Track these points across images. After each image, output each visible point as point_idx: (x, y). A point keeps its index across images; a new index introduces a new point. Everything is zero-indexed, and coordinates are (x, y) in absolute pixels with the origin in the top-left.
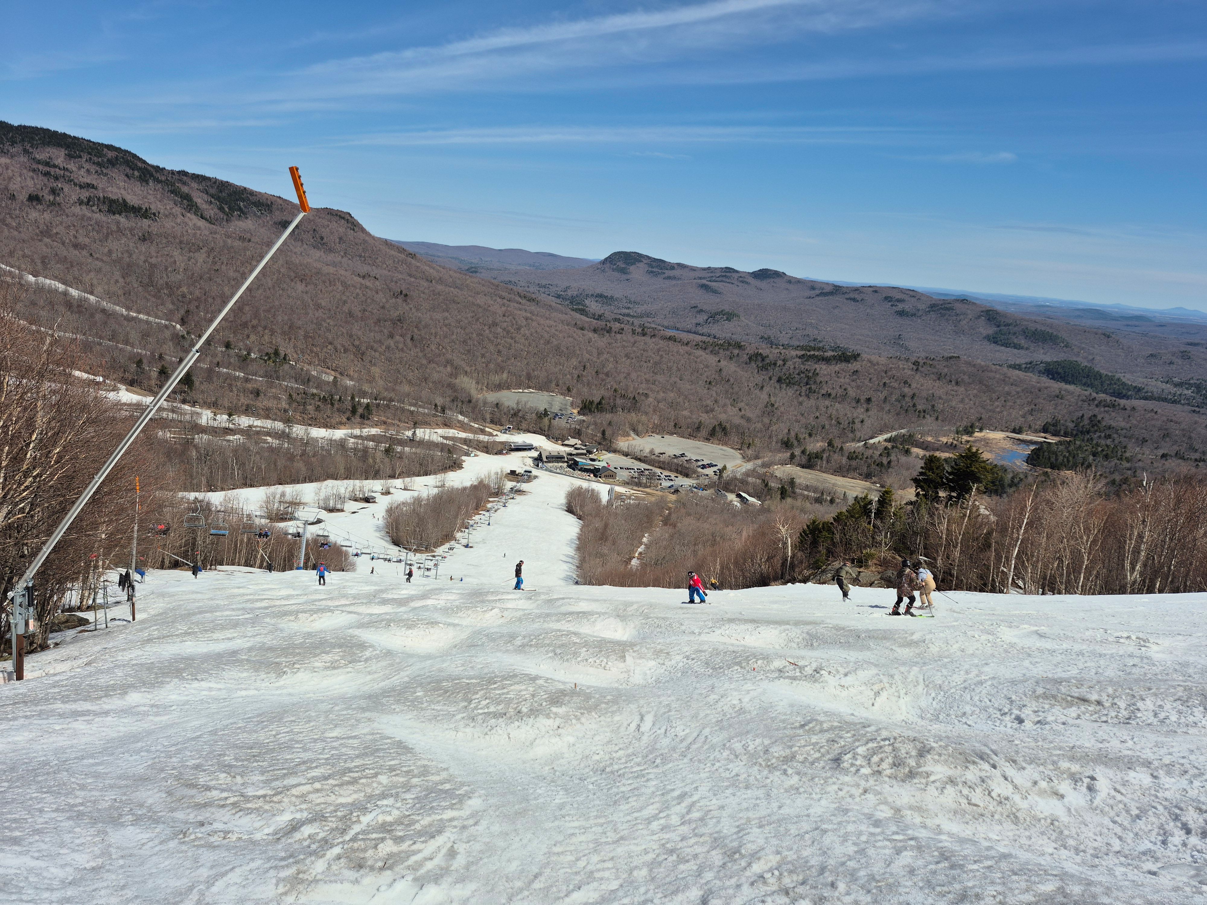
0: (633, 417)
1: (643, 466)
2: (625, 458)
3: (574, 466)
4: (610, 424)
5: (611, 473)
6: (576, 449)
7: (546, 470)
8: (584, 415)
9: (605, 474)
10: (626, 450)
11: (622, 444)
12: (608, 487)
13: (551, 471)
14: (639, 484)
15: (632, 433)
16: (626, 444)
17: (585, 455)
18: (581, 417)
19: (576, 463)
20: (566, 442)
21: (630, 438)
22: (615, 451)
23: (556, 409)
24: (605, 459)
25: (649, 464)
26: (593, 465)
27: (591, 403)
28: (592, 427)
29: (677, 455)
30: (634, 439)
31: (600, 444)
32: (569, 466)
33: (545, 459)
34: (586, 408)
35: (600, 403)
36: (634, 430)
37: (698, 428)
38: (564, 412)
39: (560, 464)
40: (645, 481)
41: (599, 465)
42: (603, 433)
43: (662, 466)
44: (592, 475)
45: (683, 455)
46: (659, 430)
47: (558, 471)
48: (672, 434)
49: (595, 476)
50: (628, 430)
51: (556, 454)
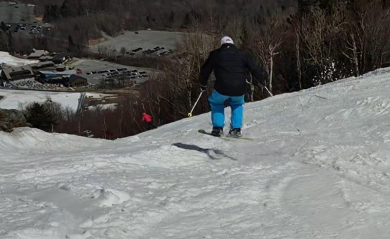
0: (102, 16)
1: (116, 66)
2: (98, 61)
3: (42, 79)
4: (76, 28)
5: (82, 80)
6: (42, 60)
7: (12, 88)
8: (49, 22)
9: (75, 82)
10: (96, 52)
11: (93, 47)
12: (78, 95)
13: (17, 89)
14: (113, 86)
15: (103, 34)
16: (96, 46)
17: (52, 65)
18: (47, 25)
19: (43, 76)
20: (32, 55)
21: (103, 39)
22: (86, 56)
23: (17, 19)
24: (73, 67)
25: (123, 64)
26: (61, 75)
27: (54, 8)
28: (59, 33)
29: (152, 49)
30: (106, 40)
31: (69, 50)
32: (38, 80)
33: (9, 77)
34: (50, 14)
35: (64, 7)
36: (105, 30)
37: (171, 18)
38: (26, 22)
39: (27, 80)
40: (117, 82)
41: (68, 73)
42: (70, 38)
43: (137, 63)
44: (62, 86)
45: (157, 49)
46: (133, 26)
47: (25, 87)
48: (146, 28)
49: (66, 86)
50: (97, 30)
51: (20, 70)
